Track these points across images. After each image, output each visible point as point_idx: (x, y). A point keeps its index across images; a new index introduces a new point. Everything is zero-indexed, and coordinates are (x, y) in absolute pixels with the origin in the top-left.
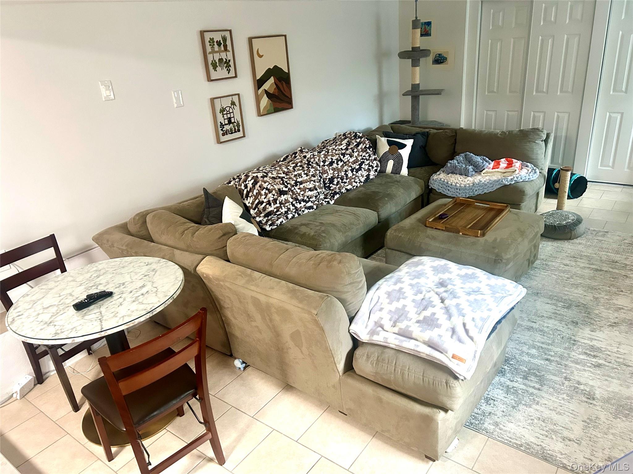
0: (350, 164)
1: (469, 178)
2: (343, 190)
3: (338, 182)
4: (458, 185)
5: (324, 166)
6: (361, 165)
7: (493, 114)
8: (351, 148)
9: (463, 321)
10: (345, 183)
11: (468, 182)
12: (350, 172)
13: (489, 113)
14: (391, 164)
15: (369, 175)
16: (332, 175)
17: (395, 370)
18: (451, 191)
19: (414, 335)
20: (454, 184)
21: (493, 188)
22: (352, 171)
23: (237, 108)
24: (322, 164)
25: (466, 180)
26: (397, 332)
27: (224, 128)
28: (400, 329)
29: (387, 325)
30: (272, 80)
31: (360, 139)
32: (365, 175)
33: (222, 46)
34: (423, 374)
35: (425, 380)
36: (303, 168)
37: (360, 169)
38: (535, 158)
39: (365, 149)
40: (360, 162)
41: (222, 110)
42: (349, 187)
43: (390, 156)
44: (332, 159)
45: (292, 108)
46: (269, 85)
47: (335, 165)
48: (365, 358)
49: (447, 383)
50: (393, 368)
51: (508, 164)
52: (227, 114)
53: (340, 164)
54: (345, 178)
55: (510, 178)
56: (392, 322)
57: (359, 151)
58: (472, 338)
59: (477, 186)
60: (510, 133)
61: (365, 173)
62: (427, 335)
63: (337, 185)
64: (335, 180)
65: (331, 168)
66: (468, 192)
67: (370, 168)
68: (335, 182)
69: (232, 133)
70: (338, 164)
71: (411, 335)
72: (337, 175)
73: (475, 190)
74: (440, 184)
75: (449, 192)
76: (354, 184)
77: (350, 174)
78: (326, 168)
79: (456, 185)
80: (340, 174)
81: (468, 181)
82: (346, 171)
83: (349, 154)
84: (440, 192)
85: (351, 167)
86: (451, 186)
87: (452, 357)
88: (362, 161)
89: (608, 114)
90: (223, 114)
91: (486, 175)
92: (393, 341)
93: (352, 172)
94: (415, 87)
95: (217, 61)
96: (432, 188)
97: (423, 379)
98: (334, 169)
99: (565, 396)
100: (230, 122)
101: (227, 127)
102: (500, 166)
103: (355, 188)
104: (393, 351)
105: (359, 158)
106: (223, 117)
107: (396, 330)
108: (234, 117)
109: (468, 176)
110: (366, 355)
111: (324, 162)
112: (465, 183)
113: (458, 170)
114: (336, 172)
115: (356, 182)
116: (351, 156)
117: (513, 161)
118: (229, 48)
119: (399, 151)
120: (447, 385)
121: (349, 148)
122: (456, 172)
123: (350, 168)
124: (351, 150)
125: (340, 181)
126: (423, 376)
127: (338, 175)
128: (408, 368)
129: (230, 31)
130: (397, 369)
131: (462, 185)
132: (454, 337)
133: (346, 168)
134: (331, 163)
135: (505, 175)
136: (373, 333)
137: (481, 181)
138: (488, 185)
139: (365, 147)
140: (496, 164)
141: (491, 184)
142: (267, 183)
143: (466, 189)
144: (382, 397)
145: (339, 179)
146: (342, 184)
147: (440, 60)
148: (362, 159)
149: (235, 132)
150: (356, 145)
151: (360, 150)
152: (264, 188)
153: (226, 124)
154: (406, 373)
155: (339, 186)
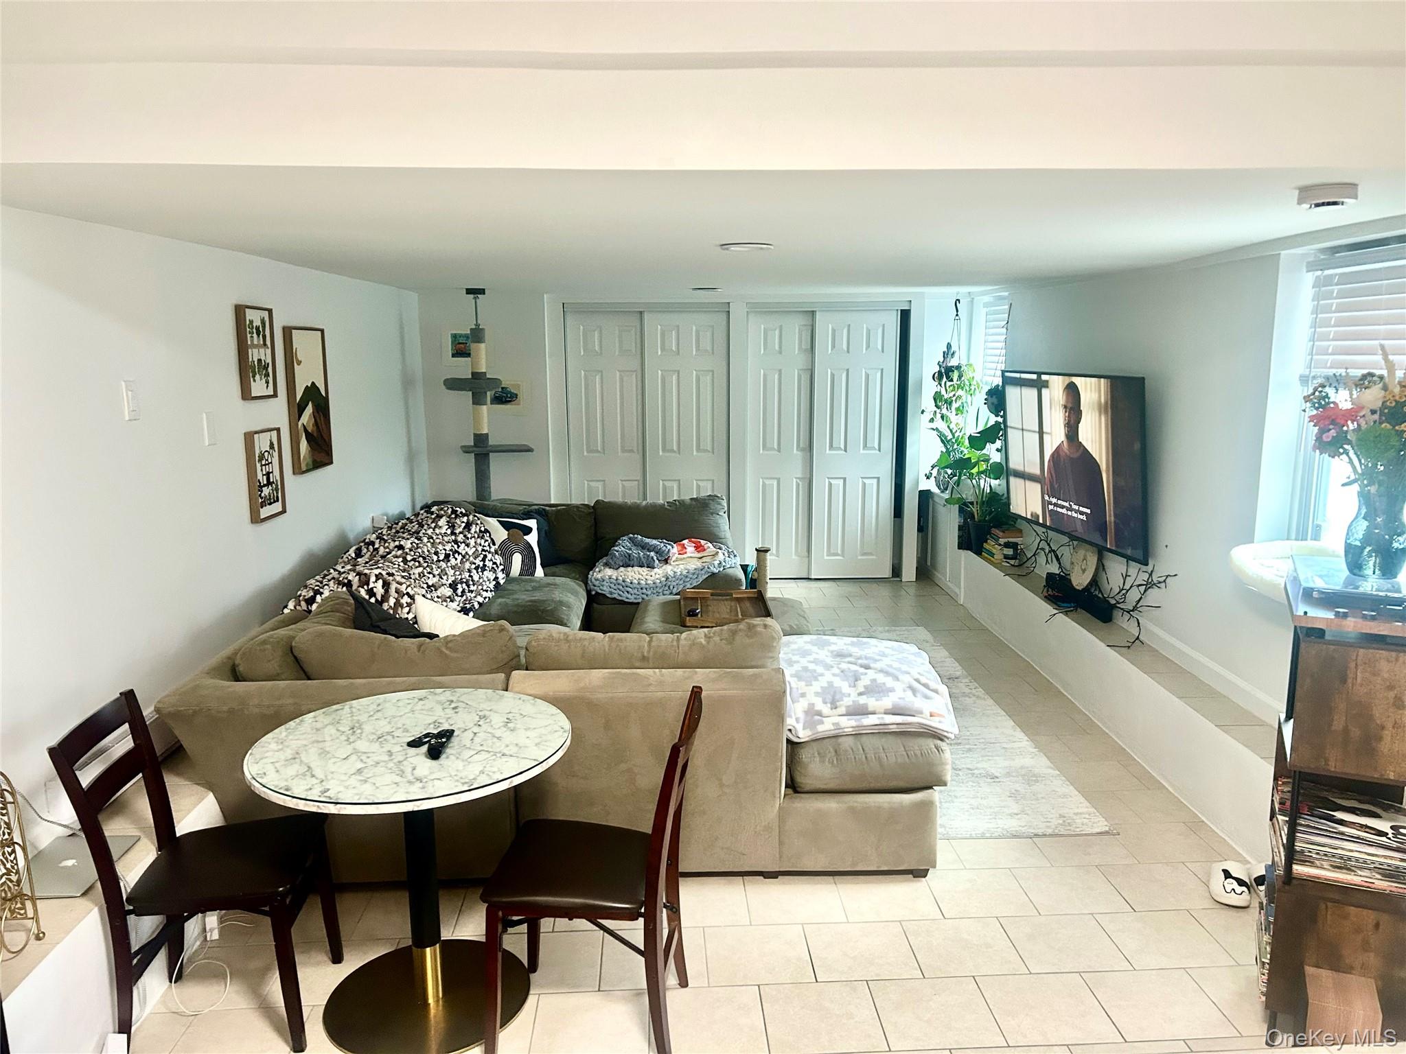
0: (471, 559)
1: (656, 570)
2: (477, 606)
3: (463, 591)
4: (642, 582)
5: (439, 561)
6: (484, 560)
7: (600, 485)
8: (460, 533)
9: (912, 677)
10: (472, 592)
11: (657, 576)
12: (475, 571)
13: (592, 484)
14: (517, 559)
15: (496, 578)
16: (453, 578)
17: (866, 757)
18: (632, 592)
19: (870, 709)
20: (636, 581)
21: (697, 580)
22: (477, 568)
23: (276, 454)
24: (435, 558)
25: (653, 573)
26: (844, 713)
27: (262, 492)
28: (848, 707)
29: (826, 709)
30: (309, 409)
31: (466, 518)
32: (492, 578)
33: (261, 336)
34: (904, 748)
35: (909, 754)
36: (419, 562)
37: (484, 569)
38: (723, 537)
39: (481, 535)
40: (482, 556)
41: (262, 457)
42: (480, 599)
43: (513, 547)
44: (445, 550)
45: (332, 463)
46: (307, 417)
47: (453, 561)
48: (817, 759)
49: (937, 748)
50: (864, 757)
51: (695, 547)
52: (265, 465)
53: (459, 558)
54: (471, 583)
55: (716, 563)
56: (829, 705)
57: (474, 537)
58: (936, 691)
59: (674, 579)
60: (682, 503)
61: (492, 576)
62: (887, 702)
63: (462, 596)
64: (459, 586)
65: (449, 564)
66: (661, 591)
67: (495, 566)
68: (459, 592)
69: (270, 504)
70: (456, 559)
71: (867, 708)
72: (460, 577)
73: (671, 587)
74: (612, 586)
75: (629, 596)
76: (485, 594)
77: (476, 578)
78: (443, 565)
79: (639, 583)
80: (463, 577)
81: (658, 573)
82: (469, 571)
83: (464, 542)
84: (615, 598)
85: (475, 564)
86: (631, 586)
87: (931, 716)
88: (484, 553)
89: (761, 480)
90: (262, 466)
91: (677, 563)
92: (848, 724)
93: (478, 572)
94: (480, 439)
95: (256, 363)
96: (597, 593)
97: (907, 754)
98: (453, 567)
99: (971, 783)
100: (269, 483)
101: (266, 491)
102: (687, 550)
103: (487, 599)
104: (850, 738)
105: (480, 549)
106: (262, 470)
107: (842, 710)
108: (272, 472)
109: (654, 568)
110: (816, 754)
111: (436, 553)
112: (652, 578)
113: (635, 559)
114: (458, 573)
115: (487, 591)
116: (468, 545)
117: (700, 542)
118: (268, 343)
119: (525, 537)
120: (938, 751)
121: (457, 531)
122: (632, 563)
123: (473, 566)
124: (461, 536)
125: (466, 588)
126: (906, 751)
127: (461, 579)
128: (881, 748)
129: (270, 311)
130: (868, 756)
131: (649, 582)
132: (918, 695)
133: (467, 565)
134: (447, 556)
135: (704, 560)
136: (809, 725)
137: (675, 572)
138: (691, 576)
139: (480, 531)
140: (680, 548)
141: (694, 574)
142: (404, 586)
143: (657, 587)
144: (855, 804)
145: (464, 585)
146: (469, 594)
147: (505, 397)
148: (483, 550)
149: (275, 502)
150: (465, 528)
151: (476, 536)
152: (404, 595)
153: (265, 486)
154: (883, 755)
155: (464, 598)
